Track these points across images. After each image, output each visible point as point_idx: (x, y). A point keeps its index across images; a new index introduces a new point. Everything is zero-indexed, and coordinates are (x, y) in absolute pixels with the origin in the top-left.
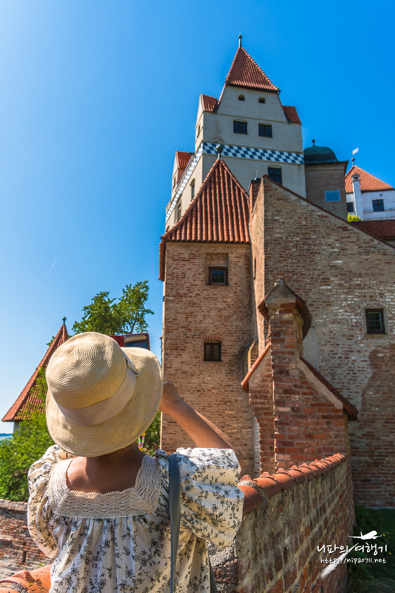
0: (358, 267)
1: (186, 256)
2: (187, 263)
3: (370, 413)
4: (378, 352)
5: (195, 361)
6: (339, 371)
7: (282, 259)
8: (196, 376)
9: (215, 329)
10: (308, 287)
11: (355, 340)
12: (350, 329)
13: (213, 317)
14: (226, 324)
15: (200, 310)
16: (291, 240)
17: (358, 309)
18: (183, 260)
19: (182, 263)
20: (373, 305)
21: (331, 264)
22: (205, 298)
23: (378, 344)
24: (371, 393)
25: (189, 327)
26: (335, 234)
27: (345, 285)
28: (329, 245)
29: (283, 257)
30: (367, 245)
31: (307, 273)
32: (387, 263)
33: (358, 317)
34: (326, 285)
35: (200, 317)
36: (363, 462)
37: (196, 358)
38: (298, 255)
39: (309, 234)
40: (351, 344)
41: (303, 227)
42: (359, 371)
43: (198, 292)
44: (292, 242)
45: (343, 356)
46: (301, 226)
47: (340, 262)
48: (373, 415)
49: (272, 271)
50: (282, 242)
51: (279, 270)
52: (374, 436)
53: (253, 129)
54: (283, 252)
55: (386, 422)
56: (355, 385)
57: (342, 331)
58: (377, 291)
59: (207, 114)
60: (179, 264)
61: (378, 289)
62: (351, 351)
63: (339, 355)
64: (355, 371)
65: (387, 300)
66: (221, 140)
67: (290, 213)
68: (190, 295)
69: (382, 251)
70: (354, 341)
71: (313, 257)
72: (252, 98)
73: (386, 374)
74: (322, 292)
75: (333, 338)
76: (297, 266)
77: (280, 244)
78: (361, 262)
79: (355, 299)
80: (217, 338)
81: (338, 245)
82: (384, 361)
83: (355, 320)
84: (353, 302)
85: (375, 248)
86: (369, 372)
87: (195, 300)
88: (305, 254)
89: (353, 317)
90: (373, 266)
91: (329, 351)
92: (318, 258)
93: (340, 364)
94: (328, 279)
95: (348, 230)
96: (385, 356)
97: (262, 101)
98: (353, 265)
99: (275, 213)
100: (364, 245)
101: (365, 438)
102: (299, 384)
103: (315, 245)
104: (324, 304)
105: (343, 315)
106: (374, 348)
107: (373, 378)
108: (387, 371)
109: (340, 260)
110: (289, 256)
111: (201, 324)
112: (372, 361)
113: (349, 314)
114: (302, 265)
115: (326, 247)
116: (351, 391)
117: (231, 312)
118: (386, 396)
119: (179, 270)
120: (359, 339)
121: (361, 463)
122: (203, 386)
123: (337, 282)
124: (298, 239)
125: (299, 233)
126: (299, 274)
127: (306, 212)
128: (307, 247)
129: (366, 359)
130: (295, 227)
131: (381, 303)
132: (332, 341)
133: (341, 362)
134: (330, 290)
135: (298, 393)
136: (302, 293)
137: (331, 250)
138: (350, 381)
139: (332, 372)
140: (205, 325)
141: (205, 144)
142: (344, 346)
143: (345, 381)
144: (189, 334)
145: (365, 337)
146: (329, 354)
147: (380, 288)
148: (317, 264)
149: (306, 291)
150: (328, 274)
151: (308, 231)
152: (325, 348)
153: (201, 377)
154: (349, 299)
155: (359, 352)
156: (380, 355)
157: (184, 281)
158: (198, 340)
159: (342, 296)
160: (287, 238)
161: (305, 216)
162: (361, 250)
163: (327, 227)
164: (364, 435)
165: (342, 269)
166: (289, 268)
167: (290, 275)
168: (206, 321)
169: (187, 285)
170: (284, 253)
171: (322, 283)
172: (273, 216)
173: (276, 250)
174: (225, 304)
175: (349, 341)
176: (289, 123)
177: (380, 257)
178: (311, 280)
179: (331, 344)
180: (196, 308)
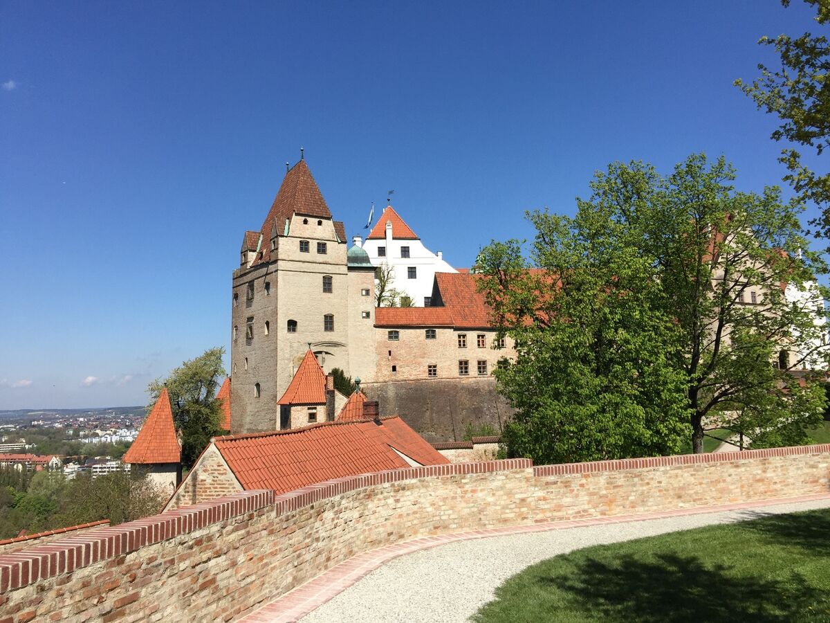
60: (296, 413)
72: (313, 221)
97: (320, 223)
119: (296, 416)
176: (338, 241)
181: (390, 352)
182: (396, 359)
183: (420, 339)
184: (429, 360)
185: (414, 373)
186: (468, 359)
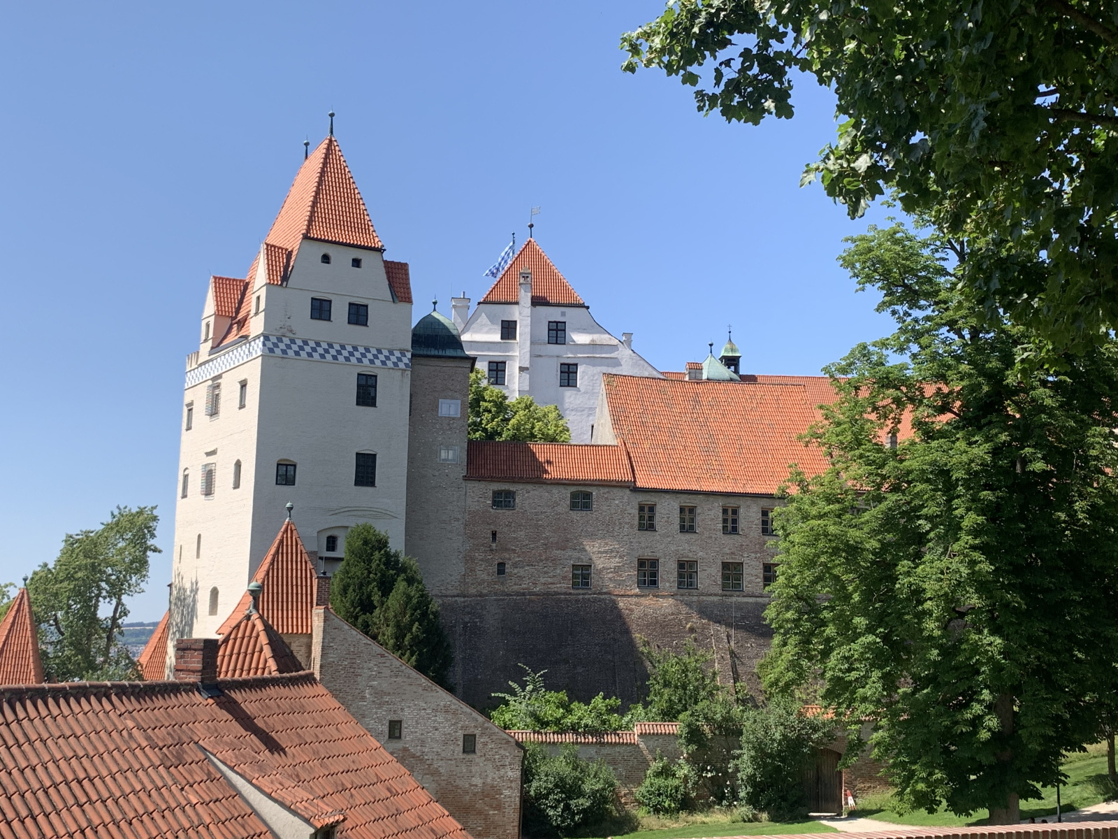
0: (388, 687)
16: (341, 664)
17: (384, 721)
20: (395, 718)
21: (368, 685)
23: (395, 747)
26: (374, 660)
27: (377, 701)
28: (369, 669)
30: (397, 669)
31: (351, 691)
32: (409, 685)
33: (383, 727)
34: (363, 701)
38: (345, 677)
39: (355, 659)
41: (351, 653)
46: (349, 652)
47: (376, 683)
50: (334, 665)
53: (340, 311)
58: (399, 707)
59: (272, 287)
61: (400, 705)
65: (405, 713)
66: (291, 331)
67: (342, 641)
69: (407, 675)
71: (356, 679)
72: (342, 258)
76: (343, 686)
78: (391, 684)
81: (376, 670)
83: (381, 729)
84: (381, 715)
85: (402, 672)
88: (350, 675)
89: (380, 726)
90: (399, 687)
92: (359, 679)
94: (366, 696)
95: (387, 656)
97: (357, 263)
98: (385, 686)
99: (331, 640)
100: (395, 670)
103: (358, 668)
105: (373, 725)
109: (376, 681)
110: (338, 677)
113: (378, 724)
114: (347, 684)
115: (367, 671)
123: (371, 699)
124: (347, 663)
125: (347, 658)
126: (344, 691)
127: (355, 640)
128: (353, 670)
130: (345, 652)
131: (401, 716)
134: (366, 705)
137: (370, 673)
141: (266, 338)
145: (386, 741)
147: (402, 704)
148: (358, 684)
150: (366, 693)
151: (355, 656)
154: (379, 713)
159: (374, 710)
162: (392, 674)
165: (377, 689)
172: (329, 642)
176: (394, 302)
177: (405, 680)
181: (494, 534)
182: (507, 550)
183: (560, 509)
184: (576, 554)
185: (542, 580)
186: (658, 555)
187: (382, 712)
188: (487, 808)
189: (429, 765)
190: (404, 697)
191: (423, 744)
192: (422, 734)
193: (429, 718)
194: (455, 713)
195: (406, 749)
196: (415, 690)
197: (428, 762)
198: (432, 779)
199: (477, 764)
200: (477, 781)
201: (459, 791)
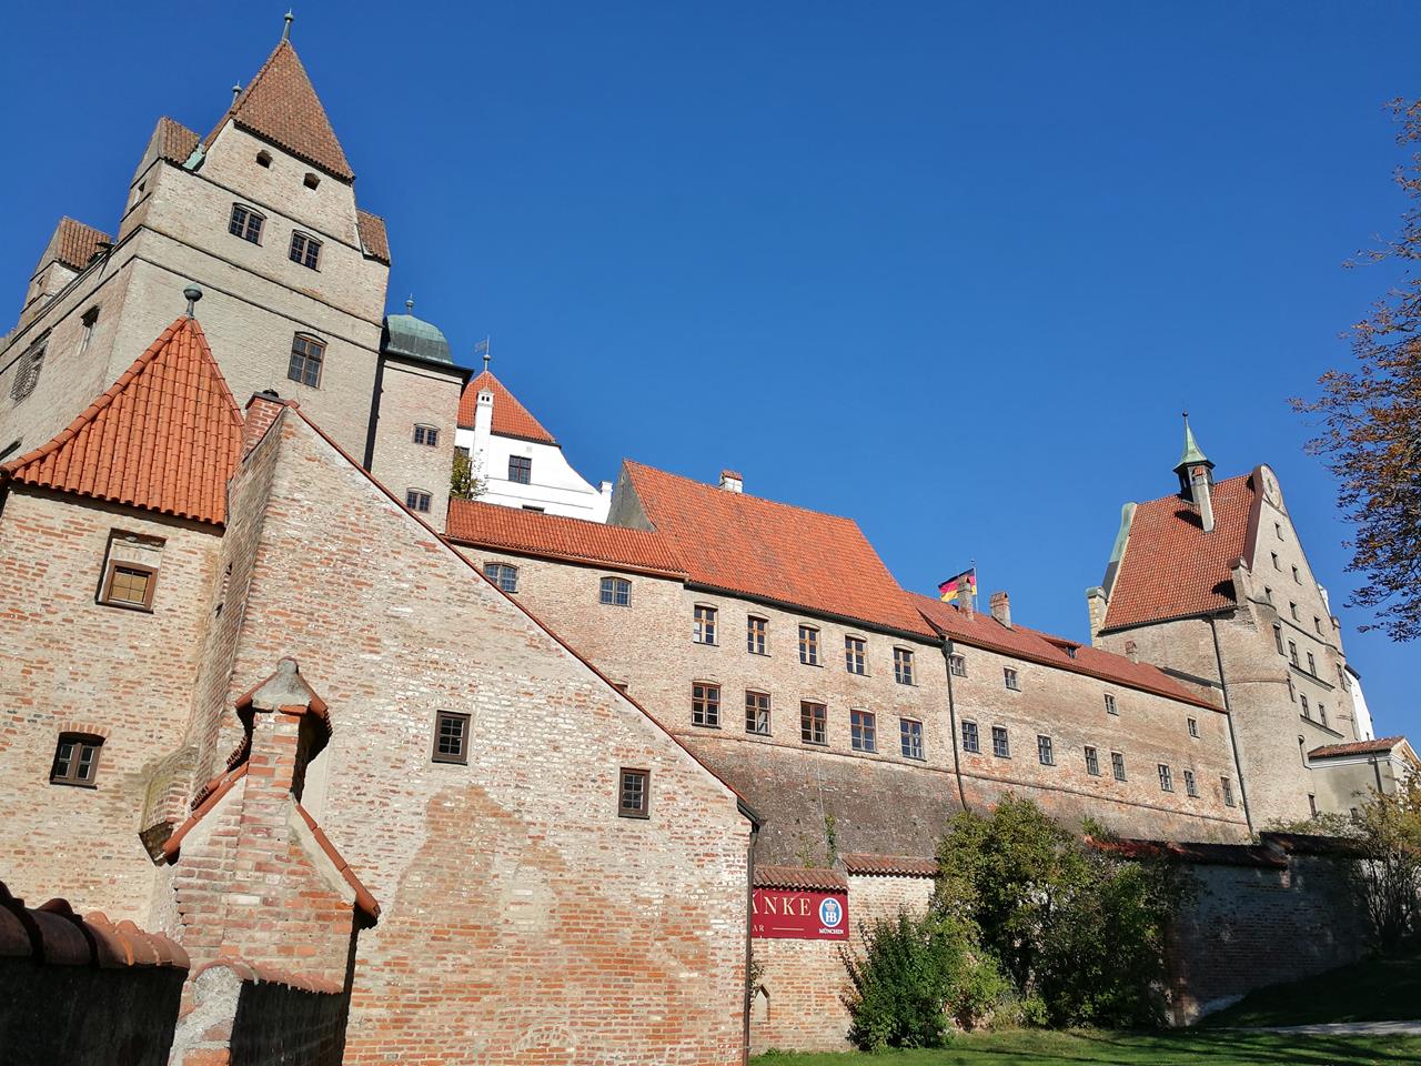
0: (441, 626)
1: (59, 525)
2: (56, 541)
3: (406, 918)
4: (446, 798)
5: (25, 779)
6: (362, 830)
7: (291, 583)
8: (20, 816)
9: (93, 708)
10: (334, 650)
11: (407, 769)
12: (400, 748)
13: (95, 679)
14: (126, 698)
15: (67, 659)
16: (320, 548)
17: (425, 710)
18: (48, 532)
19: (43, 539)
20: (455, 706)
21: (389, 612)
22: (86, 632)
23: (448, 783)
24: (418, 879)
25: (29, 696)
26: (409, 554)
27: (409, 657)
28: (394, 573)
29: (294, 580)
30: (466, 587)
31: (339, 623)
32: (495, 628)
33: (420, 726)
34: (371, 652)
35: (62, 675)
36: (374, 1018)
37: (30, 770)
38: (328, 582)
39: (359, 542)
40: (397, 777)
41: (350, 527)
42: (403, 832)
43: (71, 615)
44: (321, 552)
45: (377, 801)
46: (344, 523)
47: (409, 610)
48: (412, 924)
49: (265, 605)
50: (299, 549)
51: (282, 604)
52: (407, 965)
54: (297, 568)
55: (433, 939)
56: (390, 860)
57: (385, 749)
58: (466, 679)
60: (34, 541)
61: (468, 676)
62: (394, 792)
63: (370, 797)
64: (395, 834)
65: (481, 699)
67: (329, 492)
68: (49, 618)
69: (490, 604)
70: (404, 772)
71: (358, 592)
72: (289, 168)
73: (453, 842)
74: (361, 664)
75: (365, 762)
76: (320, 604)
77: (294, 551)
78: (448, 618)
79: (422, 689)
80: (97, 729)
81: (411, 576)
82: (453, 817)
83: (415, 731)
84: (417, 694)
85: (480, 595)
86: (422, 836)
87: (58, 632)
88: (341, 581)
89: (412, 724)
90: (469, 630)
91: (352, 787)
92: (365, 594)
93: (368, 816)
94: (379, 640)
95: (435, 551)
96: (457, 807)
97: (311, 183)
98: (432, 621)
99: (297, 484)
100: (459, 587)
101: (387, 969)
102: (285, 855)
103: (365, 567)
104: (360, 691)
105: (393, 718)
106: (439, 790)
107: (427, 849)
108: (455, 837)
109: (409, 606)
110: (308, 579)
111: (60, 692)
112: (429, 816)
113: (406, 716)
114: (331, 603)
115: (387, 577)
116: (377, 872)
117: (146, 672)
118: (443, 886)
119: (30, 555)
120: (415, 768)
121: (370, 1020)
122: (34, 840)
123: (395, 649)
124: (334, 549)
125: (338, 537)
126: (321, 620)
127: (360, 497)
128: (350, 567)
129: (419, 810)
130: (333, 522)
131: (469, 703)
132: (362, 767)
133: (370, 812)
134: (378, 664)
135: (280, 872)
136: (320, 662)
137: (395, 584)
138: (380, 852)
139: (349, 830)
140: (72, 695)
142: (382, 780)
143: (371, 850)
144: (24, 712)
145: (426, 766)
146: (349, 794)
147: (472, 674)
148: (362, 606)
149: (328, 658)
150: (380, 632)
151: (358, 536)
152: (343, 779)
153: (34, 817)
154: (411, 687)
155: (409, 794)
156: (448, 804)
157: (37, 584)
158: (45, 728)
159: (399, 680)
160: (311, 542)
161: (357, 504)
162: (452, 594)
163: (398, 536)
164: (387, 964)
165: (410, 626)
166: (302, 604)
167: (303, 619)
168: (76, 686)
169: (42, 593)
170: (298, 572)
171: (364, 647)
172: (292, 489)
173: (283, 562)
174: (133, 651)
175: (396, 771)
177: (484, 615)
178: (343, 636)
179: (358, 772)
180: (55, 652)
184: (605, 667)
186: (718, 681)
187: (419, 688)
188: (674, 963)
189: (537, 839)
190: (478, 656)
191: (521, 784)
192: (521, 756)
193: (540, 718)
194: (601, 714)
195: (476, 792)
196: (508, 644)
197: (533, 831)
198: (541, 876)
199: (652, 847)
200: (650, 889)
201: (608, 912)
